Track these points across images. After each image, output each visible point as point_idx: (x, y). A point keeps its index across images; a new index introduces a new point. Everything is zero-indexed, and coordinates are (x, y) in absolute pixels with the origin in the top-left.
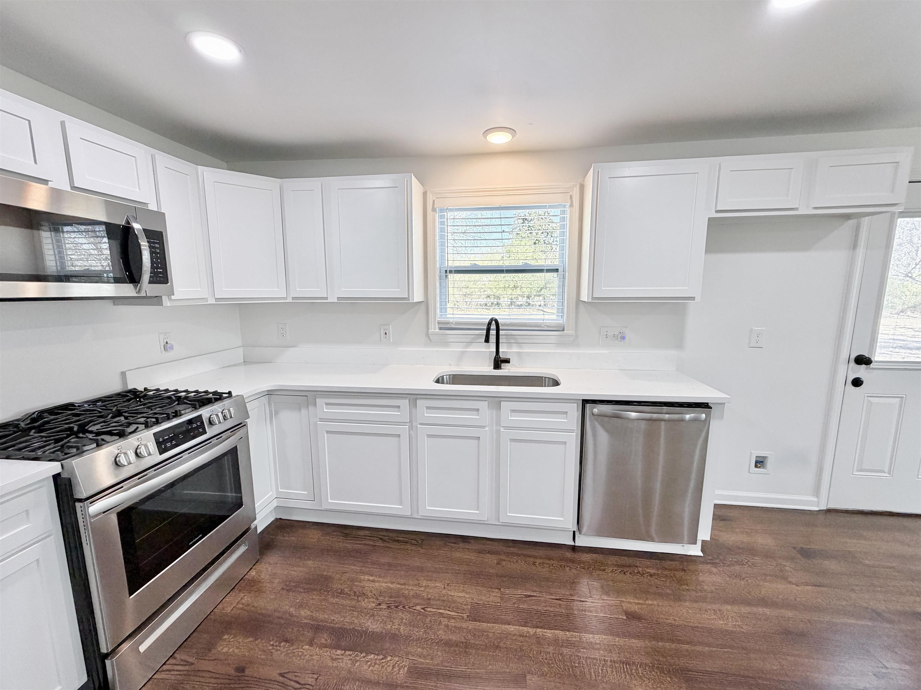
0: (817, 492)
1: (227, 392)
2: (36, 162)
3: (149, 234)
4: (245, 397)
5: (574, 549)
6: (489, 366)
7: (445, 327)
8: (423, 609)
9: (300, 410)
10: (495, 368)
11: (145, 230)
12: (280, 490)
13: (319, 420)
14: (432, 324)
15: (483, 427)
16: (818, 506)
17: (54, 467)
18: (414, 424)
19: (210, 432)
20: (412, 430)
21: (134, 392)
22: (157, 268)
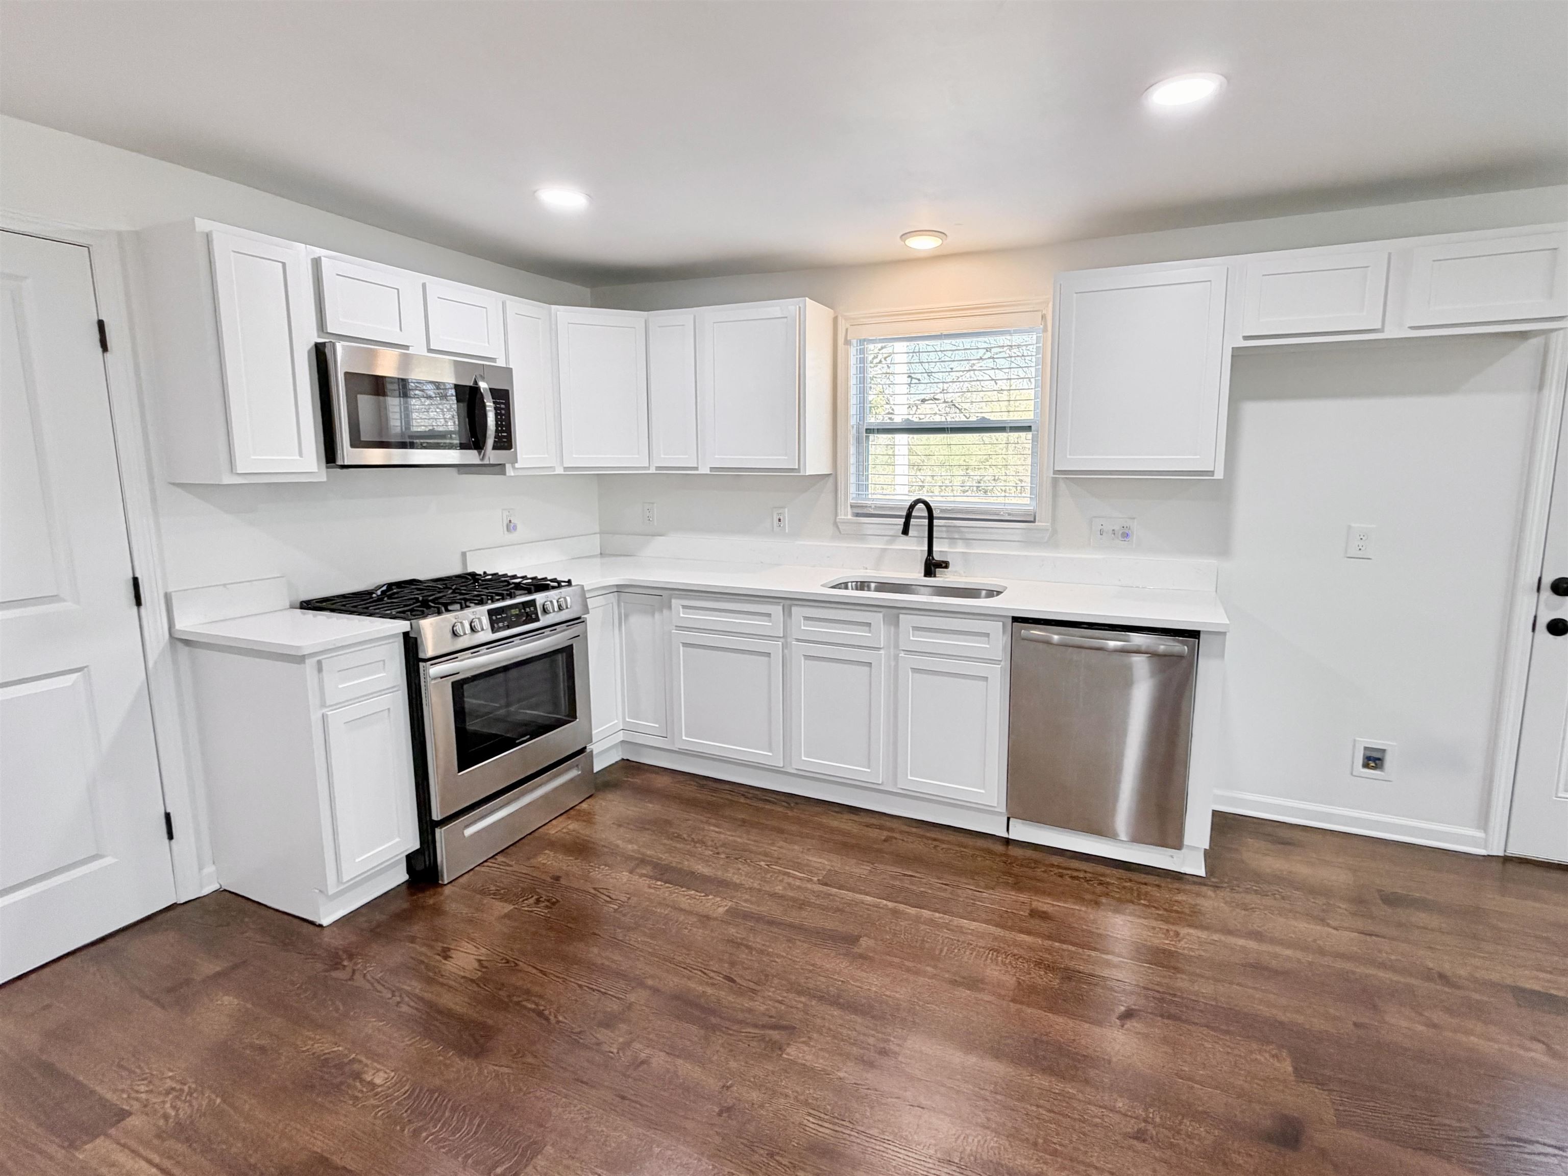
0: (1484, 822)
1: (567, 580)
2: (401, 330)
3: (495, 393)
4: (586, 589)
5: (1007, 842)
6: (919, 573)
7: (861, 512)
8: (767, 865)
9: (653, 615)
10: (925, 576)
11: (491, 389)
12: (627, 720)
13: (674, 628)
14: (843, 507)
15: (879, 649)
16: (1485, 848)
17: (403, 626)
18: (789, 640)
19: (544, 620)
20: (786, 648)
21: (473, 575)
22: (502, 431)
